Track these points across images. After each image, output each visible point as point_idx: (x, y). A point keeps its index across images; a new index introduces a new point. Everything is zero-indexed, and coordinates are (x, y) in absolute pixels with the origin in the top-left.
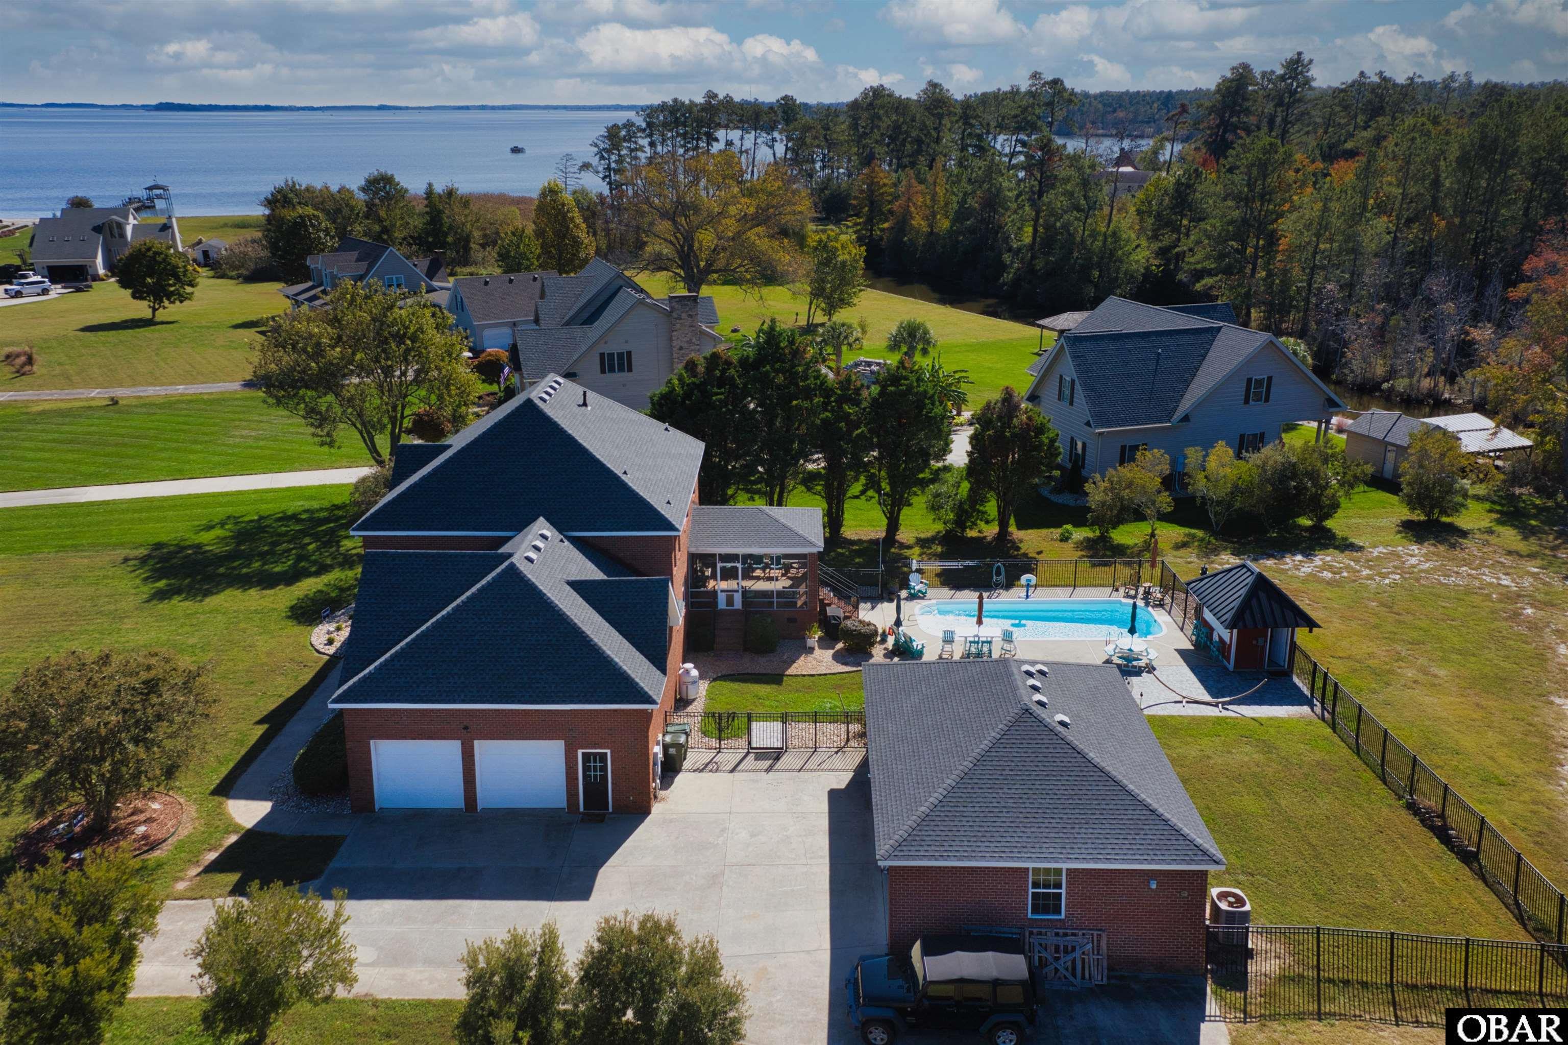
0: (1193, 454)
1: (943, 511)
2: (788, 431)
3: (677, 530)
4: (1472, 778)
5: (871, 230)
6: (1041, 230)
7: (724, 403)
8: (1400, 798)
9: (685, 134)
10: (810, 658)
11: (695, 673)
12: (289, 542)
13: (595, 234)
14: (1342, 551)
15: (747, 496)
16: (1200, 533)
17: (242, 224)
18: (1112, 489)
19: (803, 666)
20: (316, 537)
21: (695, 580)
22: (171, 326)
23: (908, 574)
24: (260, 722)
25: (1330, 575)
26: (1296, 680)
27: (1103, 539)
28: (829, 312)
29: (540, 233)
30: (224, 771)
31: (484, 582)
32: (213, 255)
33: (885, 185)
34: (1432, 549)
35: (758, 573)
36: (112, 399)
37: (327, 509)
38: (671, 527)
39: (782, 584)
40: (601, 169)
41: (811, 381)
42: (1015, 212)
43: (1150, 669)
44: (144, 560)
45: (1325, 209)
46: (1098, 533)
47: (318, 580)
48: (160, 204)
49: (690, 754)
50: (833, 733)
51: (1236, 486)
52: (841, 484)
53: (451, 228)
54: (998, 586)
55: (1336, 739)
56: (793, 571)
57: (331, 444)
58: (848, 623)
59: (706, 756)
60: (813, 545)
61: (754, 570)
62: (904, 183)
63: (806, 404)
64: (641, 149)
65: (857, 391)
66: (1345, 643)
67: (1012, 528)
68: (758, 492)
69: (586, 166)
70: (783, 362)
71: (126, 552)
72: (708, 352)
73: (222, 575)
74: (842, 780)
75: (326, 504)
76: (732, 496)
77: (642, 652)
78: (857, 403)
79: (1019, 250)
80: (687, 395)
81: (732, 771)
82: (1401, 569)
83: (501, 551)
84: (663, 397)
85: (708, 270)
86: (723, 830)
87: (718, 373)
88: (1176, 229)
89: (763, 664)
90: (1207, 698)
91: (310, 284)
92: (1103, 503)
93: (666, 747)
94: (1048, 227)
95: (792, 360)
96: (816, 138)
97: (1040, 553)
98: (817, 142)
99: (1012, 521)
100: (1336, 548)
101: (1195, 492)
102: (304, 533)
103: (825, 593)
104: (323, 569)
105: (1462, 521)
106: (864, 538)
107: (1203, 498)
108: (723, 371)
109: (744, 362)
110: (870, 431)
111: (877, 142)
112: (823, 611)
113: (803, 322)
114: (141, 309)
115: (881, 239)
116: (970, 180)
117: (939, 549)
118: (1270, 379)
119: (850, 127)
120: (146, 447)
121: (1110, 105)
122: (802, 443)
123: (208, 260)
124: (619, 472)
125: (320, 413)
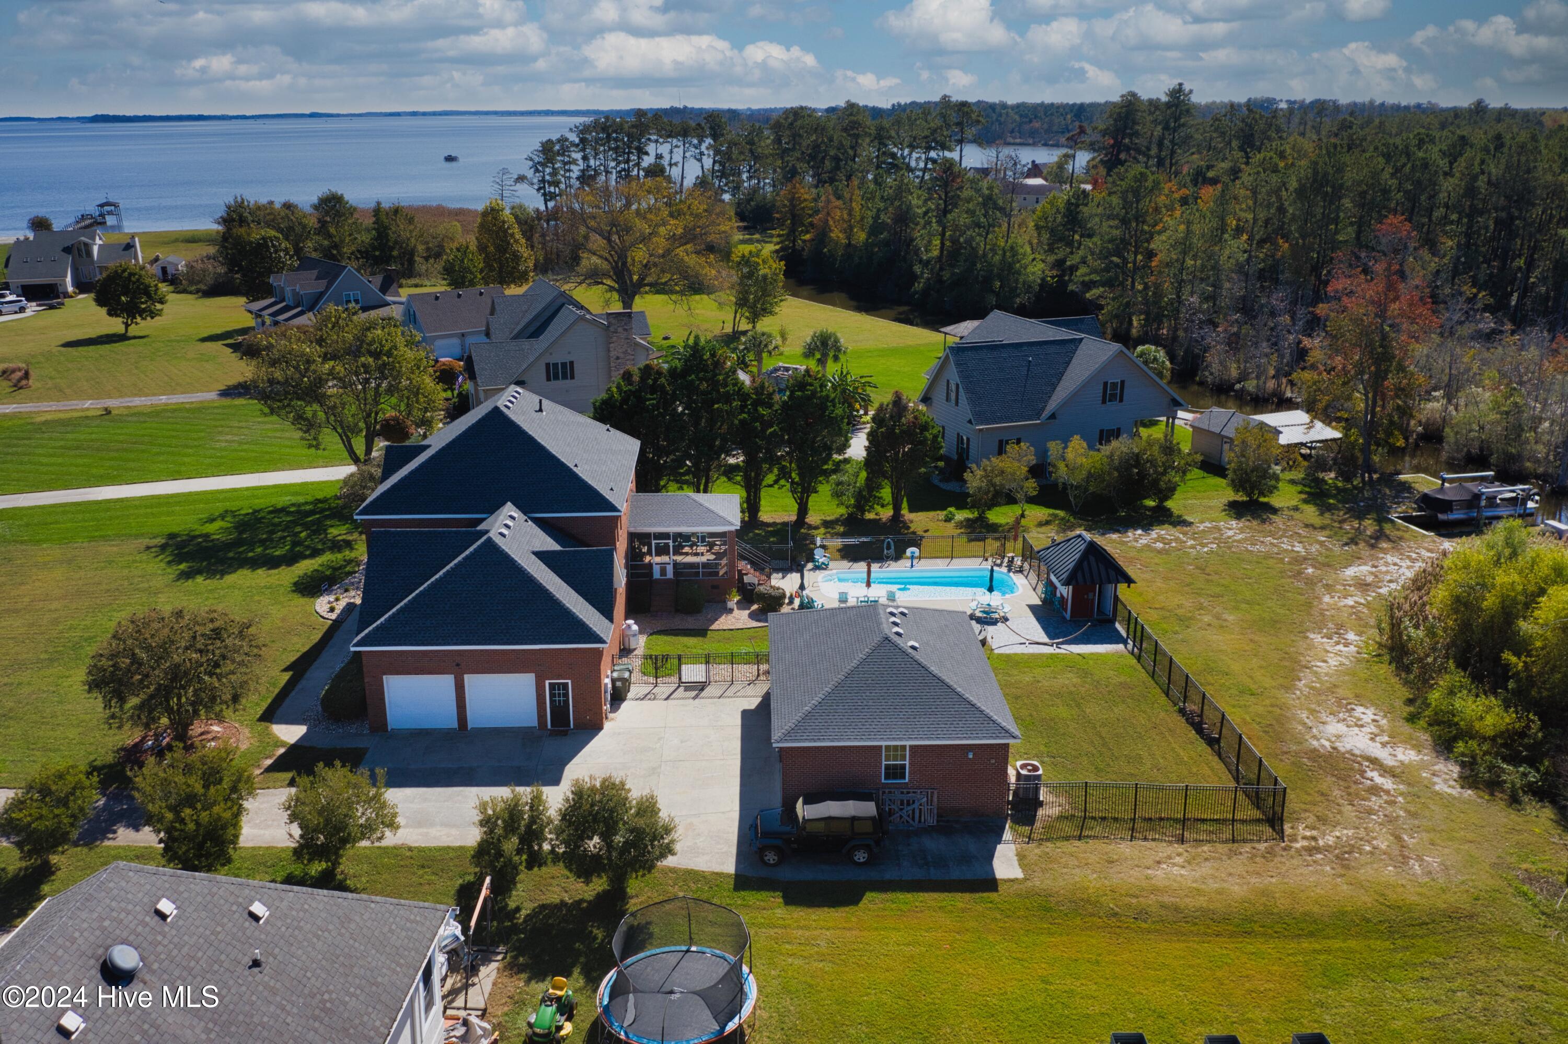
0: (1054, 447)
1: (844, 498)
2: (711, 430)
3: (619, 511)
4: (1232, 691)
5: (794, 241)
6: (948, 243)
7: (656, 407)
8: (1175, 705)
9: (617, 148)
10: (730, 617)
11: (635, 627)
12: (283, 531)
13: (532, 247)
14: (1175, 526)
15: (676, 486)
16: (1061, 513)
17: (192, 239)
18: (986, 476)
19: (723, 622)
20: (306, 526)
21: (633, 556)
22: (144, 340)
23: (813, 550)
24: (286, 670)
25: (1161, 545)
26: (1117, 625)
27: (981, 519)
28: (753, 319)
29: (482, 248)
30: (265, 705)
31: (467, 552)
32: (170, 270)
33: (805, 200)
34: (1247, 523)
35: (686, 550)
36: (106, 409)
37: (311, 503)
38: (615, 509)
39: (708, 557)
40: (535, 181)
41: (730, 388)
42: (924, 228)
43: (1005, 619)
44: (163, 547)
45: (1188, 232)
46: (976, 514)
47: (313, 561)
48: (110, 220)
49: (632, 688)
50: (747, 671)
51: (1090, 475)
52: (757, 475)
53: (396, 242)
54: (888, 558)
55: (1139, 667)
56: (716, 548)
57: (317, 447)
58: (761, 588)
59: (646, 689)
60: (732, 524)
61: (683, 547)
62: (823, 198)
63: (726, 407)
64: (574, 162)
65: (770, 396)
66: (1161, 598)
67: (905, 511)
68: (687, 482)
69: (521, 179)
70: (706, 372)
71: (146, 542)
72: (641, 365)
73: (232, 558)
74: (752, 703)
75: (310, 499)
76: (664, 486)
77: (593, 606)
78: (770, 406)
79: (928, 262)
80: (625, 401)
81: (667, 699)
82: (1219, 541)
83: (479, 528)
84: (604, 402)
85: (641, 284)
86: (660, 739)
87: (650, 382)
88: (1070, 244)
89: (690, 622)
90: (1046, 640)
91: (273, 300)
92: (980, 488)
93: (613, 681)
94: (954, 241)
95: (713, 371)
96: (741, 153)
97: (926, 531)
98: (742, 157)
99: (905, 504)
100: (1171, 524)
101: (1057, 479)
102: (295, 523)
103: (743, 565)
104: (315, 553)
105: (1275, 500)
106: (778, 521)
107: (1064, 484)
108: (655, 380)
109: (673, 372)
110: (781, 429)
111: (798, 159)
112: (741, 579)
113: (729, 329)
114: (116, 325)
115: (803, 249)
116: (882, 197)
117: (842, 529)
118: (1123, 382)
119: (774, 142)
120: (143, 451)
121: (1026, 116)
122: (724, 440)
123: (169, 277)
124: (571, 466)
125: (307, 419)
